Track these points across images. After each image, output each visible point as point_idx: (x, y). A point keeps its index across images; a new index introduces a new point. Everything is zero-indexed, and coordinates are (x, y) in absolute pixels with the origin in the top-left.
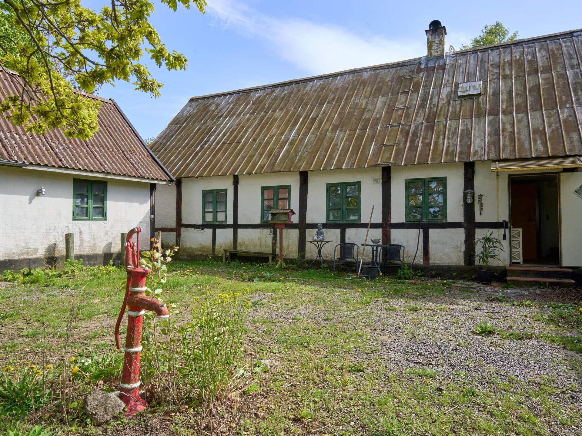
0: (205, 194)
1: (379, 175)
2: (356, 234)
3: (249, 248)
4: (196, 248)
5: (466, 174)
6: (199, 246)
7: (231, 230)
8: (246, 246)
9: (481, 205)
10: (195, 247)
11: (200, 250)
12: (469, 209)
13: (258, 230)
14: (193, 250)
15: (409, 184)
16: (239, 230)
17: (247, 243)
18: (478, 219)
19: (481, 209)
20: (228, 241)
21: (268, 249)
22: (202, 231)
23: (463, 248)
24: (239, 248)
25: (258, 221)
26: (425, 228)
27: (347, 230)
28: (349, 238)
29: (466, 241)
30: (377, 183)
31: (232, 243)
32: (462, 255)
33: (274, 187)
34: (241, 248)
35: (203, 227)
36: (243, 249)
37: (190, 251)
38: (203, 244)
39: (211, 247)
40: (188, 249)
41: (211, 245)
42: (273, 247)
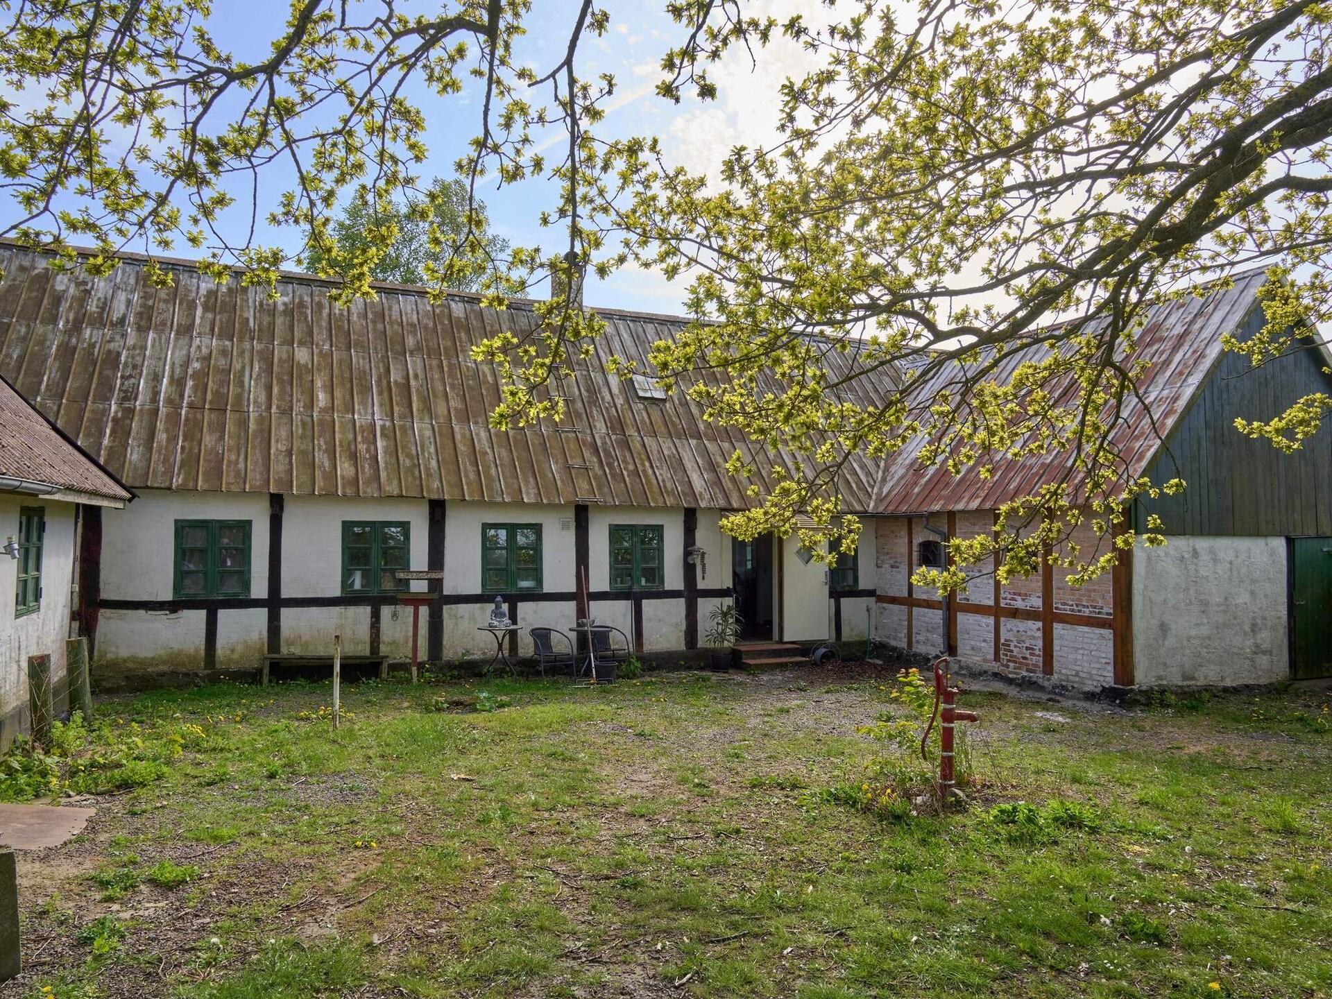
0: (182, 528)
1: (570, 515)
2: (535, 612)
3: (312, 647)
4: (153, 658)
5: (686, 522)
6: (160, 652)
7: (262, 614)
8: (306, 645)
9: (704, 565)
10: (150, 655)
11: (164, 662)
12: (689, 571)
13: (336, 611)
14: (143, 663)
15: (616, 533)
16: (285, 613)
17: (305, 637)
18: (701, 585)
19: (704, 572)
20: (255, 636)
21: (360, 647)
22: (173, 616)
23: (684, 627)
24: (284, 650)
25: (335, 591)
26: (637, 598)
27: (519, 604)
28: (523, 619)
29: (687, 616)
30: (568, 528)
31: (266, 640)
32: (682, 634)
33: (374, 523)
34: (292, 649)
35: (173, 607)
36: (297, 651)
37: (130, 665)
38: (176, 646)
39: (202, 652)
40: (125, 661)
41: (203, 647)
42: (372, 643)
